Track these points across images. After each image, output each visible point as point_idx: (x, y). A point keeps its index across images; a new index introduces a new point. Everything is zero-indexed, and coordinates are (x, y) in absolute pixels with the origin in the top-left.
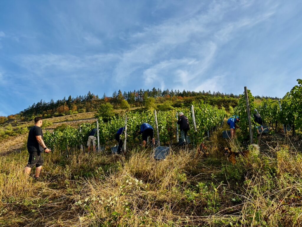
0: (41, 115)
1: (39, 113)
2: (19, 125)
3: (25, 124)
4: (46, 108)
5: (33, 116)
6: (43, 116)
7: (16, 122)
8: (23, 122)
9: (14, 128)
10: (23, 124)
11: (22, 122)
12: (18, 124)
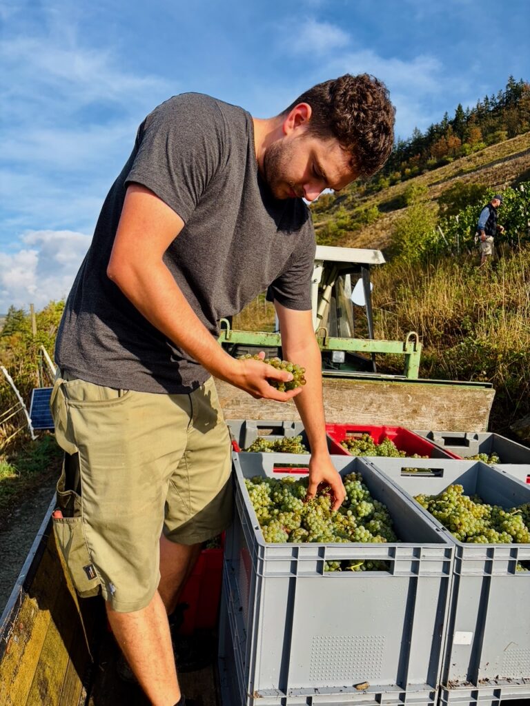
0: (399, 174)
1: (392, 169)
2: (359, 206)
3: (370, 200)
4: (405, 155)
5: (383, 180)
6: (403, 174)
7: (351, 200)
8: (366, 198)
9: (351, 212)
10: (365, 201)
11: (363, 199)
12: (356, 205)
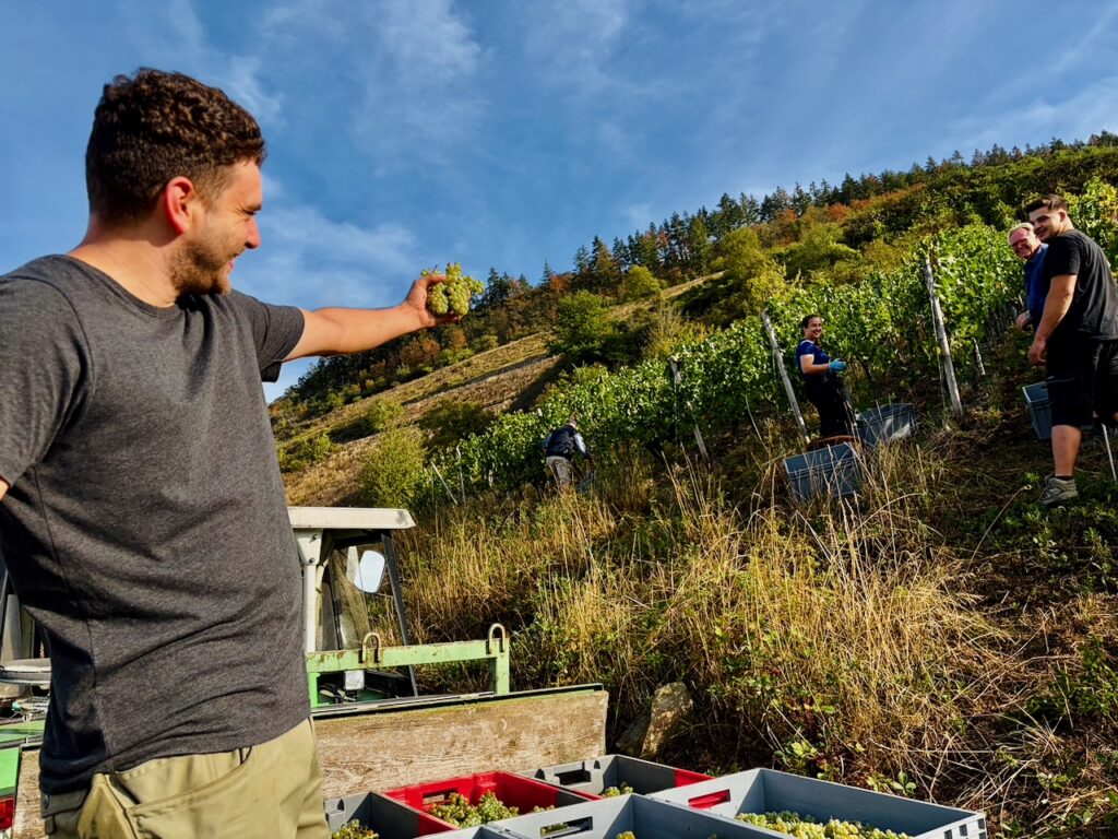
0: (356, 388)
1: (346, 380)
2: (297, 434)
3: (316, 425)
4: (363, 361)
5: (333, 395)
6: (363, 387)
7: (284, 425)
8: (308, 422)
9: (285, 444)
10: (307, 427)
11: (304, 423)
12: (293, 432)
